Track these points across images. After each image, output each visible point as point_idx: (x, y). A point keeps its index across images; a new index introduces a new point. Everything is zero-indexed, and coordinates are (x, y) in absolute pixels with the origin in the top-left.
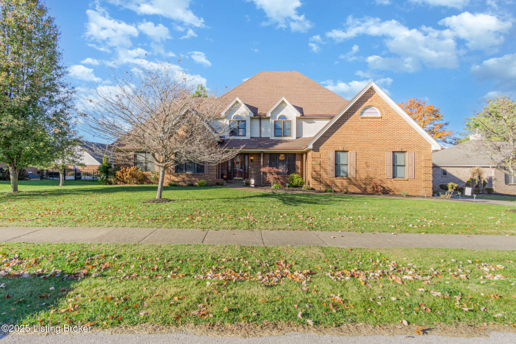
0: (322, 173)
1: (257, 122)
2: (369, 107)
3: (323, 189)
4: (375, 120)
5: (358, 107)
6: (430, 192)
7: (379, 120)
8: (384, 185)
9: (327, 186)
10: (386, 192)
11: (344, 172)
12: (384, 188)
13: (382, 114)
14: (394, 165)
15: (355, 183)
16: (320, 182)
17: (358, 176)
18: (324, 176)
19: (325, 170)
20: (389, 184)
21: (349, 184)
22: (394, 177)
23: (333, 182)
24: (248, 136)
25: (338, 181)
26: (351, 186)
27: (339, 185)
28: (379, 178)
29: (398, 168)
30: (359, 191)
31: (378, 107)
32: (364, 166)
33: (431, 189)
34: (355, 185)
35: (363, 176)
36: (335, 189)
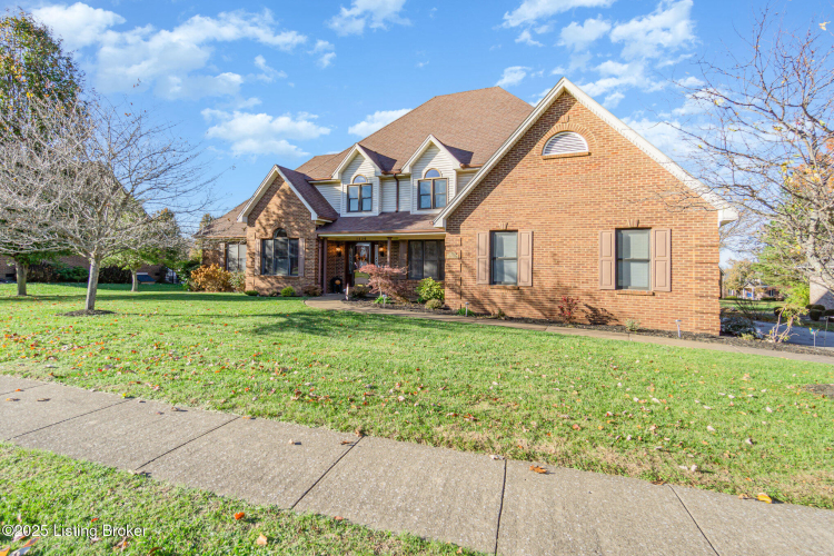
0: (465, 275)
1: (392, 186)
2: (564, 133)
3: (467, 307)
4: (576, 160)
5: (539, 137)
6: (714, 325)
7: (584, 159)
8: (598, 305)
9: (474, 302)
10: (598, 320)
11: (512, 275)
12: (594, 310)
13: (591, 146)
14: (618, 260)
15: (532, 298)
16: (461, 294)
17: (536, 282)
18: (469, 282)
19: (471, 271)
20: (609, 303)
21: (519, 299)
22: (618, 287)
23: (486, 295)
24: (376, 212)
25: (497, 294)
26: (523, 304)
27: (496, 300)
28: (585, 287)
29: (632, 265)
30: (537, 314)
31: (583, 133)
32: (550, 260)
33: (716, 317)
34: (531, 302)
35: (549, 283)
36: (488, 308)
